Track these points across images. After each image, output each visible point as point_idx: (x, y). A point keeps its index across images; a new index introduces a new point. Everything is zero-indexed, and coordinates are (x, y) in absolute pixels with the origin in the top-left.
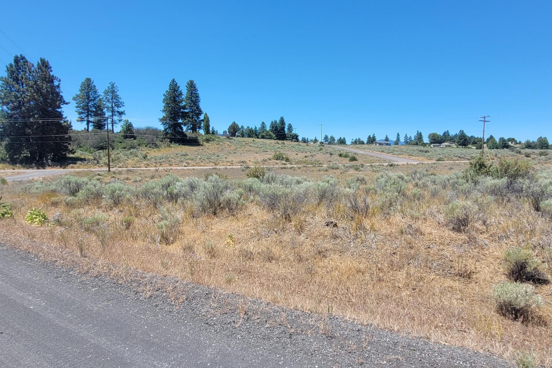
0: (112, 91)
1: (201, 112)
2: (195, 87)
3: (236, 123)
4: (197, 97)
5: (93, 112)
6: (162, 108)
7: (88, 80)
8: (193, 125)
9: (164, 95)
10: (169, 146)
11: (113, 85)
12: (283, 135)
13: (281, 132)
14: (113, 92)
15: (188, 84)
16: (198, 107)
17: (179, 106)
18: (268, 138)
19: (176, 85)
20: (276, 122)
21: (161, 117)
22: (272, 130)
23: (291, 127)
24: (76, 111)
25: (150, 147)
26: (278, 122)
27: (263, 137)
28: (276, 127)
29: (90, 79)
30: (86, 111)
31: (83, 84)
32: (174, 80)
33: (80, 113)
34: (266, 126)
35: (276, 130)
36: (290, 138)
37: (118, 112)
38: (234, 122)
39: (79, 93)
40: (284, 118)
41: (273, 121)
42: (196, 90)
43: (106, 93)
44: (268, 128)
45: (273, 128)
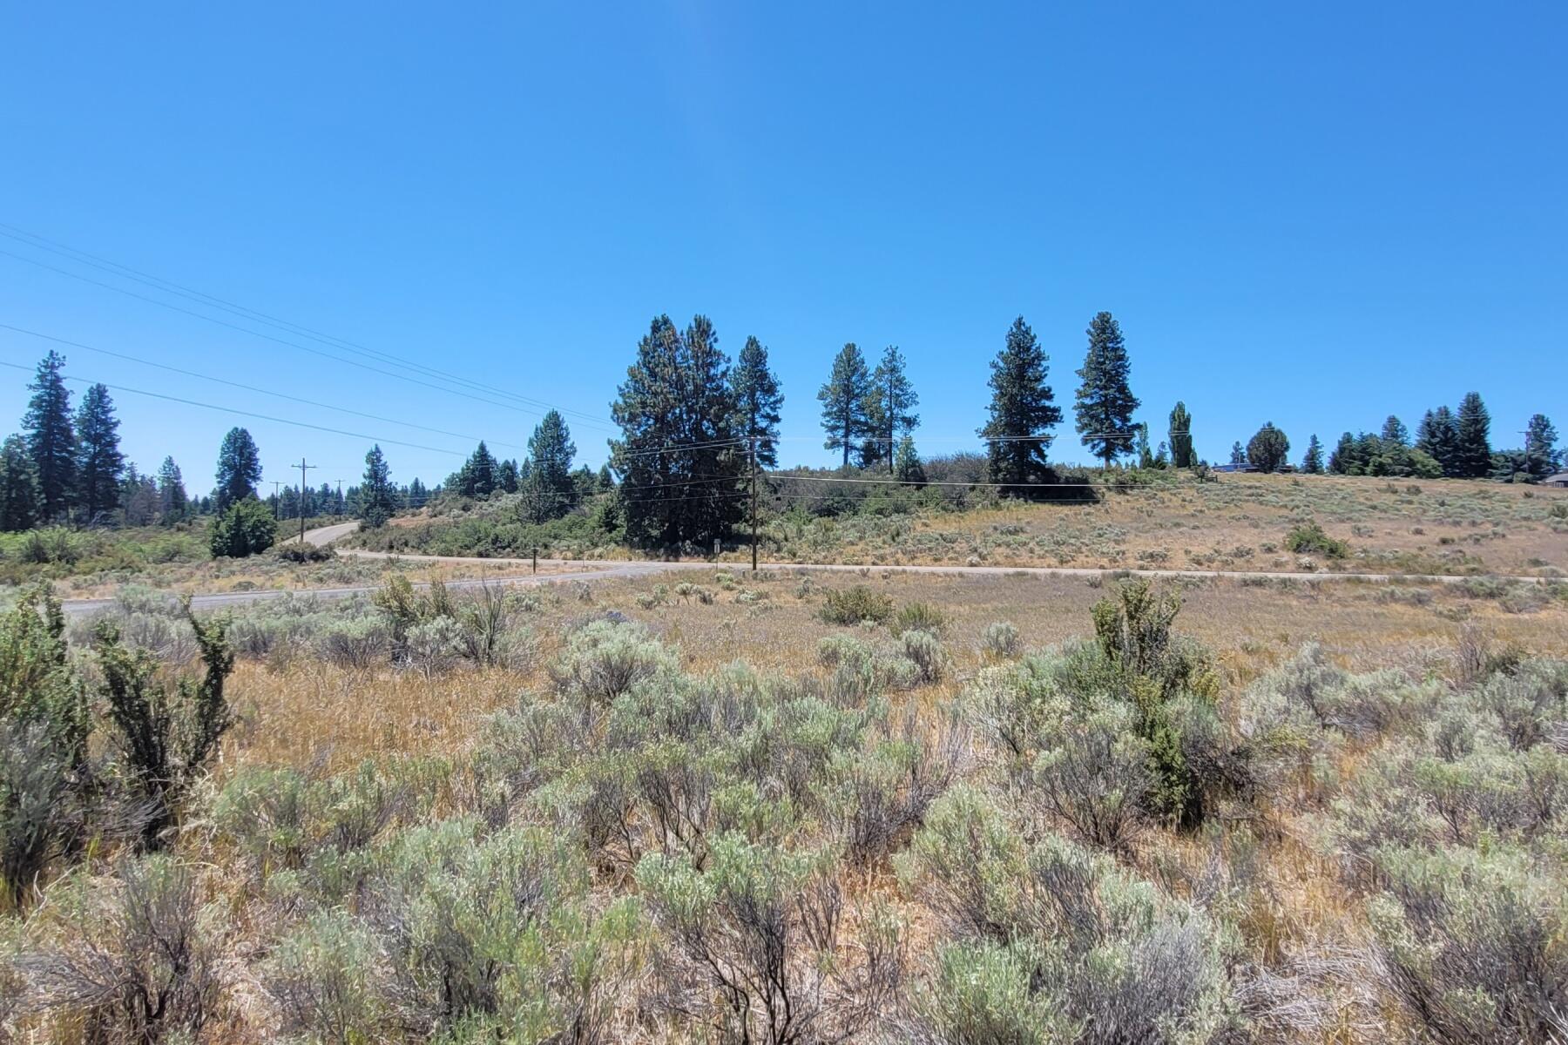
0: (891, 367)
1: (1133, 400)
2: (1113, 332)
3: (1277, 426)
4: (1121, 358)
5: (857, 422)
6: (990, 401)
7: (851, 349)
8: (1107, 440)
9: (994, 365)
10: (996, 505)
11: (893, 354)
12: (1478, 459)
13: (1470, 450)
14: (893, 370)
15: (1093, 324)
16: (1123, 389)
17: (1033, 389)
18: (1401, 472)
19: (1027, 332)
20: (1445, 412)
21: (983, 426)
22: (1430, 443)
23: (1547, 426)
24: (822, 425)
25: (944, 509)
26: (1455, 411)
27: (1381, 471)
28: (1448, 429)
29: (854, 345)
30: (844, 424)
31: (839, 358)
32: (1020, 319)
33: (833, 429)
34: (1403, 429)
35: (1445, 442)
36: (1505, 471)
37: (904, 419)
38: (1270, 424)
39: (829, 383)
40: (1483, 398)
41: (1435, 411)
42: (1116, 339)
43: (880, 372)
44: (1413, 436)
45: (1433, 435)
